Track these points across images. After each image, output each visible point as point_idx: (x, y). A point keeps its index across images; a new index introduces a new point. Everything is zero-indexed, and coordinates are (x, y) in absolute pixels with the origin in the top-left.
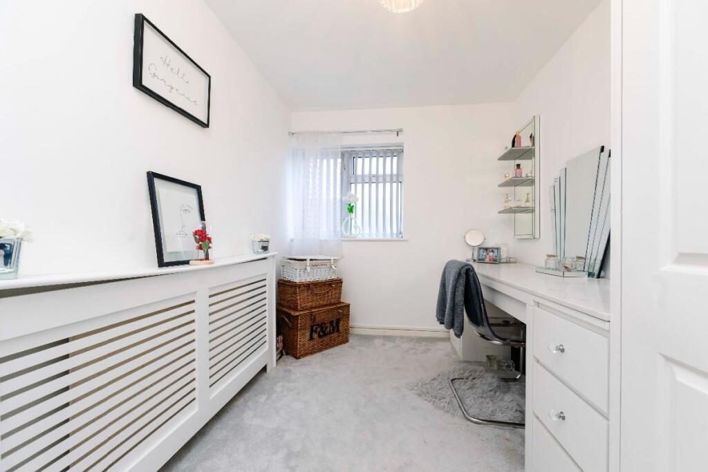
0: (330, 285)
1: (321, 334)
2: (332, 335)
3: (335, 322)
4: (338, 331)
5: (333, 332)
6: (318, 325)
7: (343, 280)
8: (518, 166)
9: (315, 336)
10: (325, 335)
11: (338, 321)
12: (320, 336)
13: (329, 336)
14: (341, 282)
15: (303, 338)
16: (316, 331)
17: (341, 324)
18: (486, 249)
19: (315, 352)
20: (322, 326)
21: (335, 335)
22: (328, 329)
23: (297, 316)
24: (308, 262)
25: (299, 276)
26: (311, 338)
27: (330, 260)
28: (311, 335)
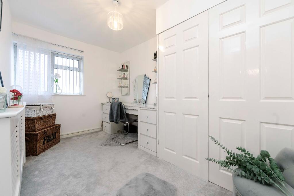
0: (51, 117)
1: (48, 141)
2: (53, 140)
3: (54, 134)
4: (55, 138)
5: (53, 139)
6: (47, 136)
7: (57, 114)
8: (124, 74)
9: (46, 142)
10: (50, 141)
11: (55, 133)
12: (48, 142)
13: (51, 141)
14: (56, 115)
15: (40, 145)
16: (46, 140)
17: (56, 134)
18: (114, 98)
19: (46, 150)
20: (49, 137)
21: (54, 140)
22: (51, 138)
23: (38, 134)
24: (42, 107)
25: (36, 114)
26: (44, 144)
27: (51, 105)
28: (44, 142)
